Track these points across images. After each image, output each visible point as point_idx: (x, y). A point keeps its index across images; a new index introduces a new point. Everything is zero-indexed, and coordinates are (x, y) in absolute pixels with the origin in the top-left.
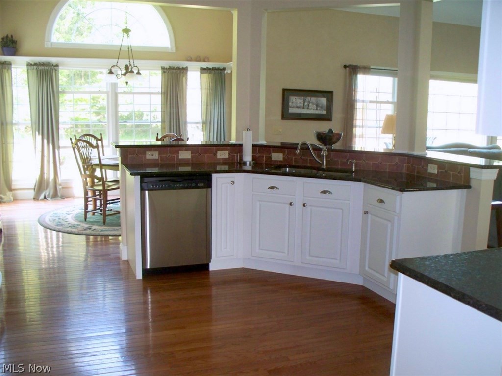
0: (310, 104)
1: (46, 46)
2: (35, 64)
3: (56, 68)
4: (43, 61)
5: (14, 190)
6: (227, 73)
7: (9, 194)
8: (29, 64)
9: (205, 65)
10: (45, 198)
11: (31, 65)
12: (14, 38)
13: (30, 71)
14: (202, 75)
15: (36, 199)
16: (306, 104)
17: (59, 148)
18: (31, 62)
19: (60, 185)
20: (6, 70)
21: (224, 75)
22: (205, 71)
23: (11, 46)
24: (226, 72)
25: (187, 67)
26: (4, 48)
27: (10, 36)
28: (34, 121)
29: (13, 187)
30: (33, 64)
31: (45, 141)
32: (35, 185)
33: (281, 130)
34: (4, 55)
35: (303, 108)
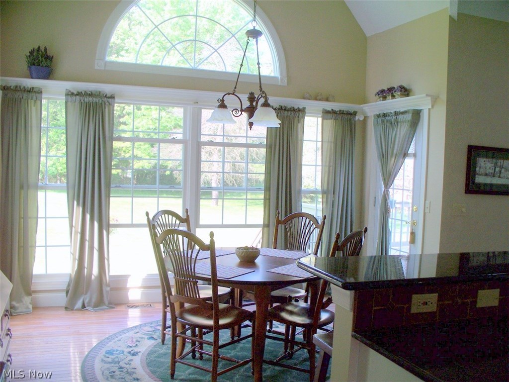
0: (503, 171)
1: (96, 67)
2: (79, 94)
3: (110, 100)
4: (90, 89)
5: (35, 292)
6: (359, 119)
7: (27, 300)
8: (70, 94)
9: (329, 106)
10: (84, 306)
11: (73, 94)
12: (49, 53)
13: (69, 104)
14: (325, 121)
15: (69, 308)
16: (497, 169)
17: (109, 226)
18: (72, 91)
19: (108, 285)
20: (33, 101)
21: (355, 121)
22: (330, 115)
23: (44, 63)
24: (357, 118)
25: (304, 108)
26: (33, 67)
27: (42, 49)
28: (71, 183)
29: (33, 288)
30: (75, 93)
31: (88, 216)
32: (69, 285)
33: (464, 210)
34: (32, 78)
35: (494, 176)
